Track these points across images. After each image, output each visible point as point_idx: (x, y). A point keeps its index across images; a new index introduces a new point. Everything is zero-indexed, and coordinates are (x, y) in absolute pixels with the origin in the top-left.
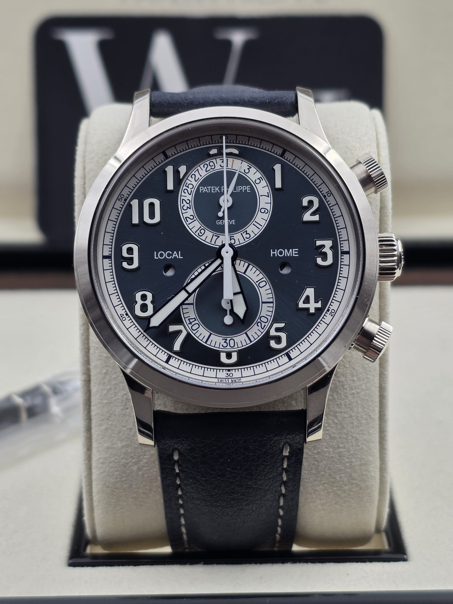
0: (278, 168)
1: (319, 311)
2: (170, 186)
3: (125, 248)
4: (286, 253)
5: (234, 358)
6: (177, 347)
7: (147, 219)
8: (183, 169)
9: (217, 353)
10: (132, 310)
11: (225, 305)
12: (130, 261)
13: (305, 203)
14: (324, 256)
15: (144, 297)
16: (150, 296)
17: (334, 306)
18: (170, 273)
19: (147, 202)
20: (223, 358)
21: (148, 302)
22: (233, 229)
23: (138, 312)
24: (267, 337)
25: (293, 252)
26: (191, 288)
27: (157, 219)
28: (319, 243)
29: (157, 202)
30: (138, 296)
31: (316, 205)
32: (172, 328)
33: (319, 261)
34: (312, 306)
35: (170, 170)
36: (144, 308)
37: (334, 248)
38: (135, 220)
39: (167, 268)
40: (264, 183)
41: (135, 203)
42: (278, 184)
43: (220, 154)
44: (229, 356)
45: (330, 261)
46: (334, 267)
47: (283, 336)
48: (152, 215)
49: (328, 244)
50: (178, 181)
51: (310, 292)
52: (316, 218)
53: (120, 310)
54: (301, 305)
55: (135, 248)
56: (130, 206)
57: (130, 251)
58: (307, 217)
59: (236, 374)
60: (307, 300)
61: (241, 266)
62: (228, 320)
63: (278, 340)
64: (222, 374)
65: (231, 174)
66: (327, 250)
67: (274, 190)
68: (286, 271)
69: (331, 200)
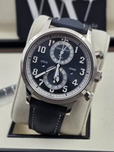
0: (77, 48)
1: (77, 86)
2: (49, 45)
3: (34, 57)
4: (73, 69)
6: (40, 85)
7: (41, 52)
8: (54, 42)
9: (49, 89)
10: (32, 73)
11: (54, 78)
12: (35, 61)
13: (81, 58)
14: (82, 73)
15: (36, 70)
16: (37, 70)
17: (81, 86)
18: (44, 66)
19: (43, 47)
20: (50, 90)
21: (36, 72)
22: (61, 60)
24: (62, 89)
25: (75, 70)
26: (47, 71)
27: (44, 52)
28: (82, 69)
29: (45, 48)
30: (34, 70)
31: (84, 60)
32: (40, 80)
33: (80, 74)
34: (75, 84)
35: (50, 41)
36: (35, 73)
37: (85, 72)
38: (39, 51)
40: (73, 50)
41: (40, 47)
42: (76, 52)
43: (64, 40)
44: (52, 90)
46: (84, 76)
47: (66, 89)
48: (43, 51)
49: (84, 70)
50: (52, 44)
51: (76, 81)
52: (83, 63)
53: (29, 72)
54: (73, 83)
55: (37, 58)
56: (38, 47)
57: (35, 58)
58: (81, 62)
59: (52, 95)
60: (75, 82)
61: (61, 69)
62: (54, 82)
63: (65, 90)
64: (49, 94)
65: (65, 46)
66: (83, 71)
67: (74, 53)
68: (72, 74)
69: (88, 59)
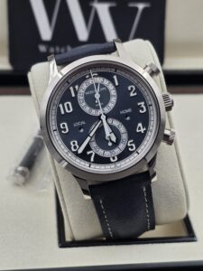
0: (115, 77)
1: (145, 132)
2: (73, 95)
3: (61, 125)
4: (127, 111)
5: (116, 159)
6: (92, 160)
7: (67, 111)
8: (77, 87)
9: (109, 159)
10: (70, 149)
11: (107, 138)
12: (65, 130)
13: (129, 88)
14: (142, 109)
15: (74, 143)
16: (76, 142)
17: (151, 128)
18: (82, 131)
19: (65, 104)
20: (112, 160)
21: (76, 145)
22: (103, 107)
23: (73, 150)
24: (127, 147)
25: (129, 110)
26: (91, 135)
27: (71, 110)
28: (139, 104)
29: (70, 103)
30: (71, 143)
31: (134, 89)
32: (89, 153)
33: (141, 111)
34: (142, 130)
35: (71, 89)
36: (75, 147)
37: (145, 105)
38: (63, 113)
39: (80, 129)
40: (111, 85)
41: (61, 106)
42: (117, 84)
43: (90, 77)
44: (114, 158)
45: (145, 111)
46: (147, 112)
47: (134, 145)
48: (69, 109)
49: (143, 103)
50: (76, 92)
51: (140, 125)
52: (135, 94)
53: (66, 151)
54: (138, 131)
55: (65, 124)
56: (59, 108)
57: (64, 126)
58: (132, 94)
59: (118, 165)
60: (140, 129)
61: (110, 121)
62: (110, 144)
64: (113, 166)
65: (97, 84)
66: (143, 106)
67: (116, 87)
68: (128, 118)
69: (139, 85)
